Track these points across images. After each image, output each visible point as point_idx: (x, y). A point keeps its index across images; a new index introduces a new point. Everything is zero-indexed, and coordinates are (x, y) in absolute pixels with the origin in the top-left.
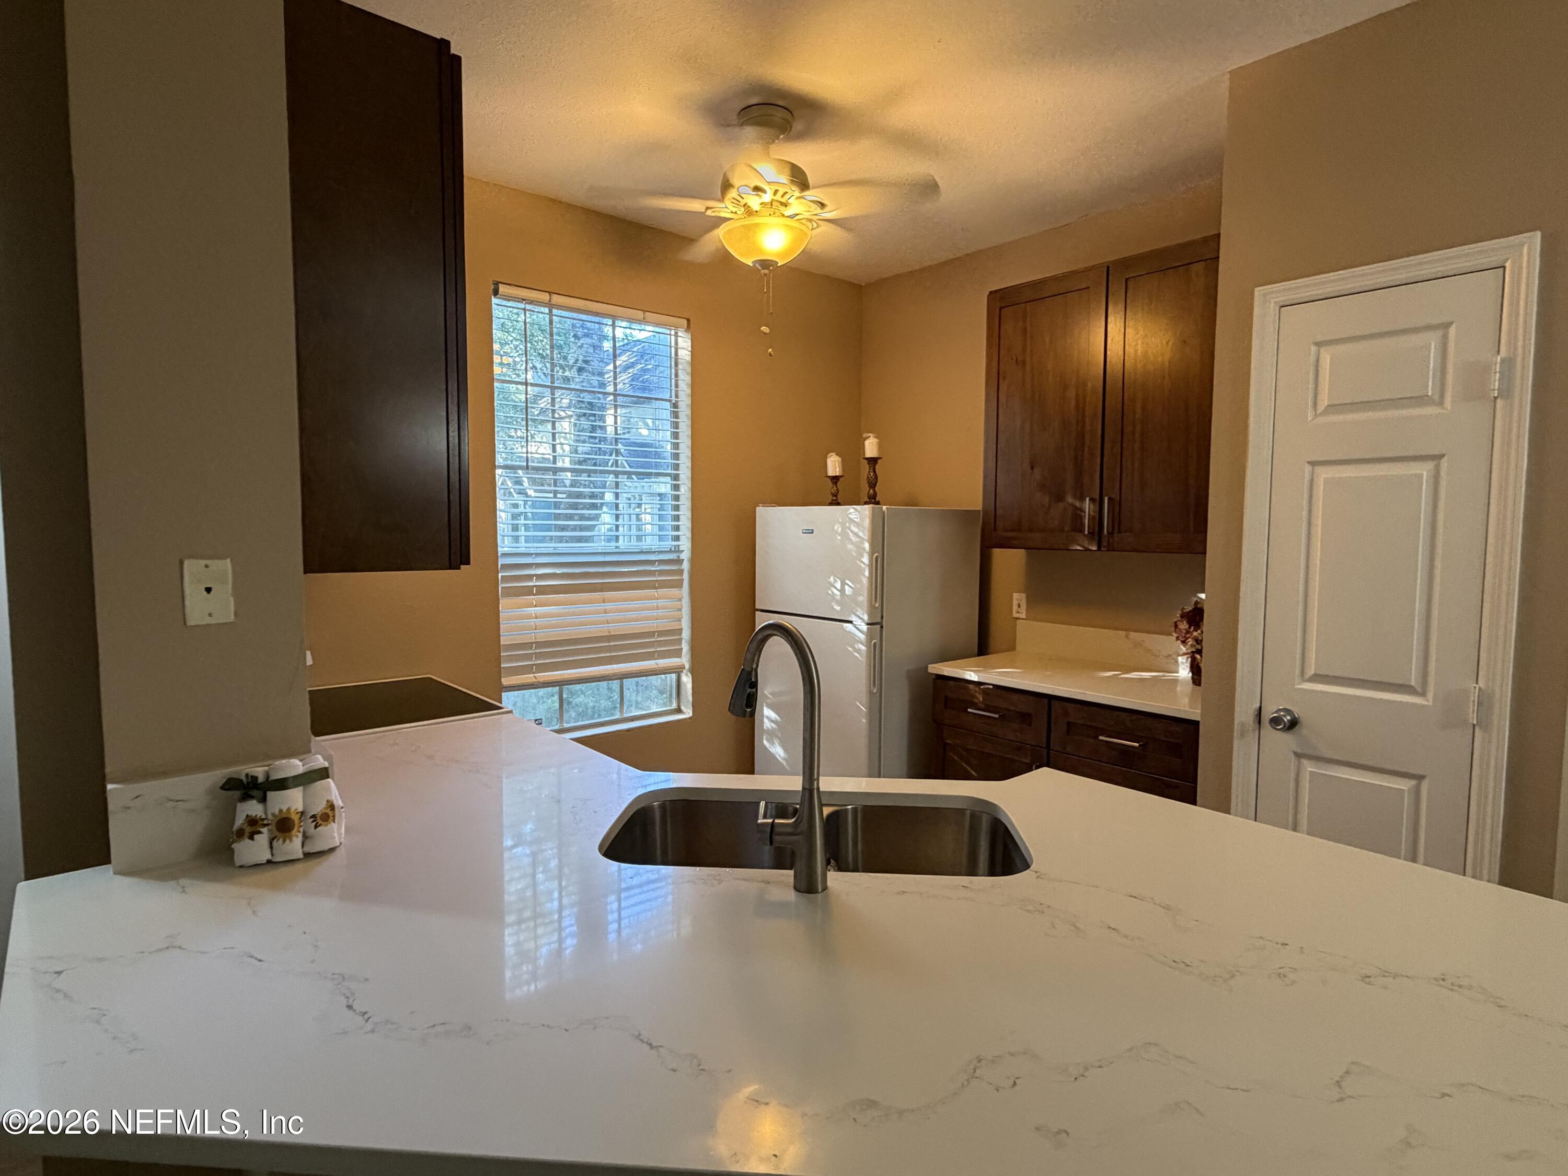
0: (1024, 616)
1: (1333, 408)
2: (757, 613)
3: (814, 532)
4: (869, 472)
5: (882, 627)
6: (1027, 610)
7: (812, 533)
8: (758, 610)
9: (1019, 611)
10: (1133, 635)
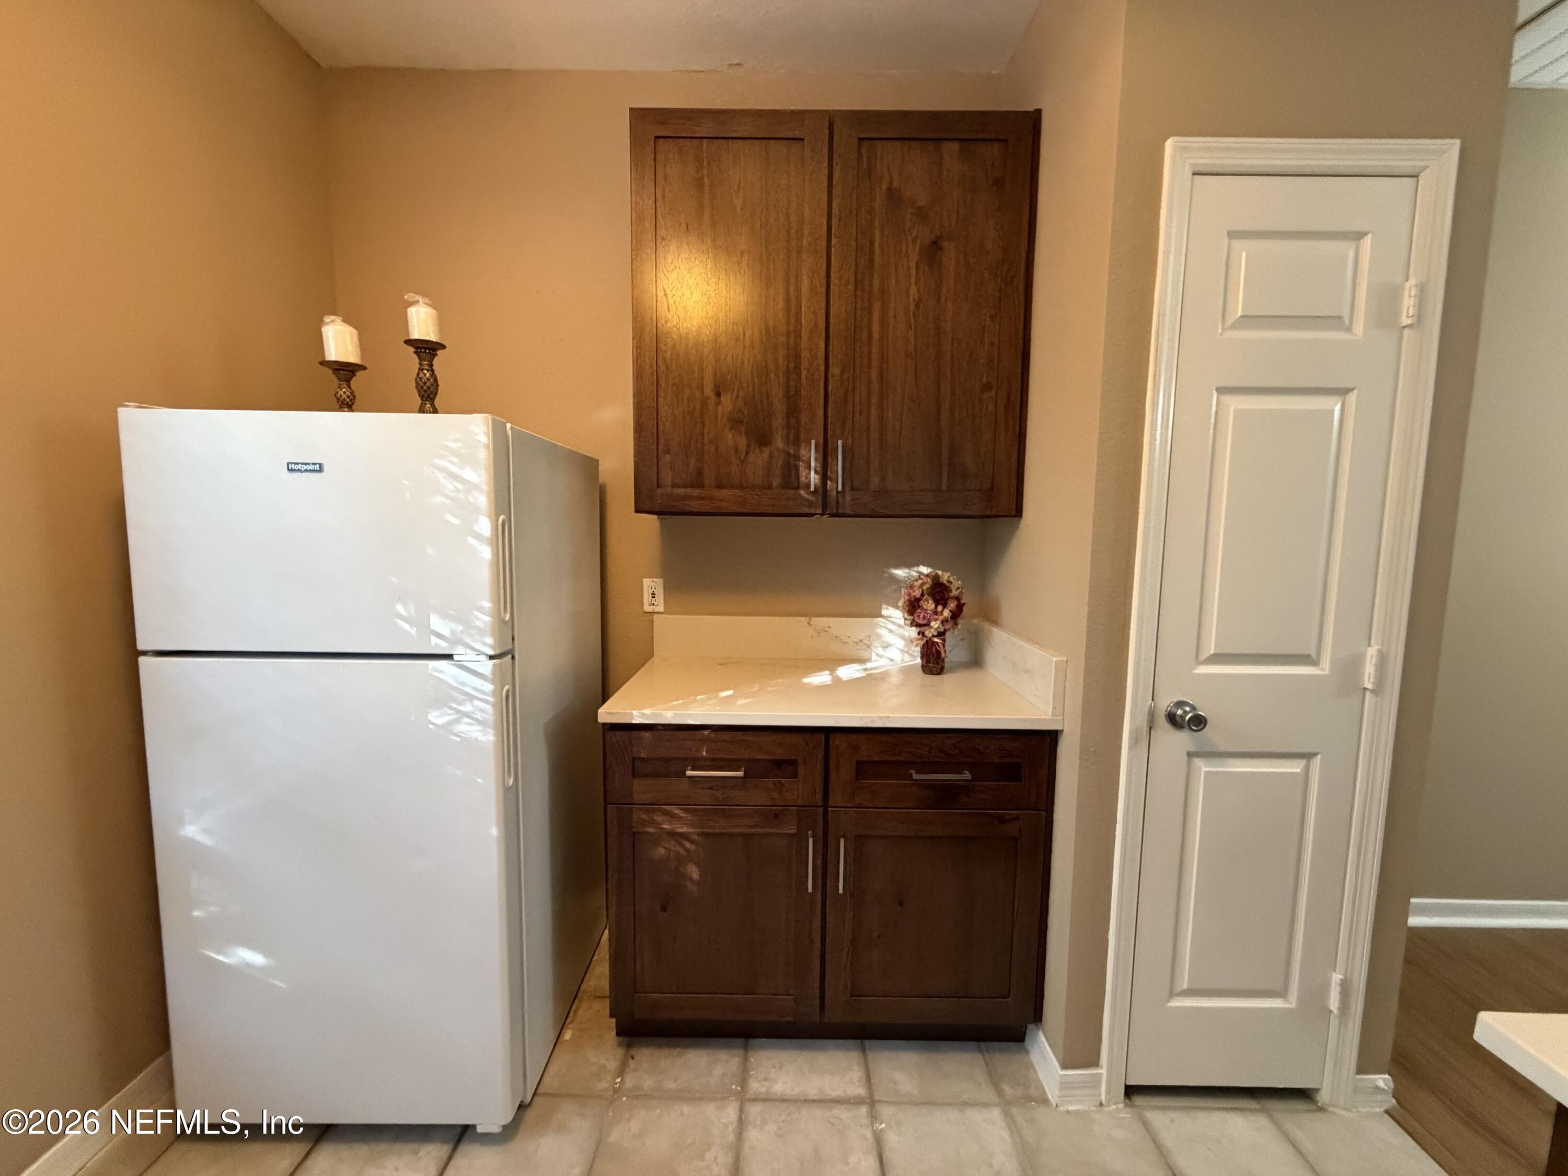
0: (661, 608)
1: (1249, 320)
2: (142, 660)
3: (325, 468)
4: (421, 370)
5: (513, 658)
6: (665, 602)
7: (321, 470)
8: (144, 653)
9: (653, 602)
10: (815, 620)
